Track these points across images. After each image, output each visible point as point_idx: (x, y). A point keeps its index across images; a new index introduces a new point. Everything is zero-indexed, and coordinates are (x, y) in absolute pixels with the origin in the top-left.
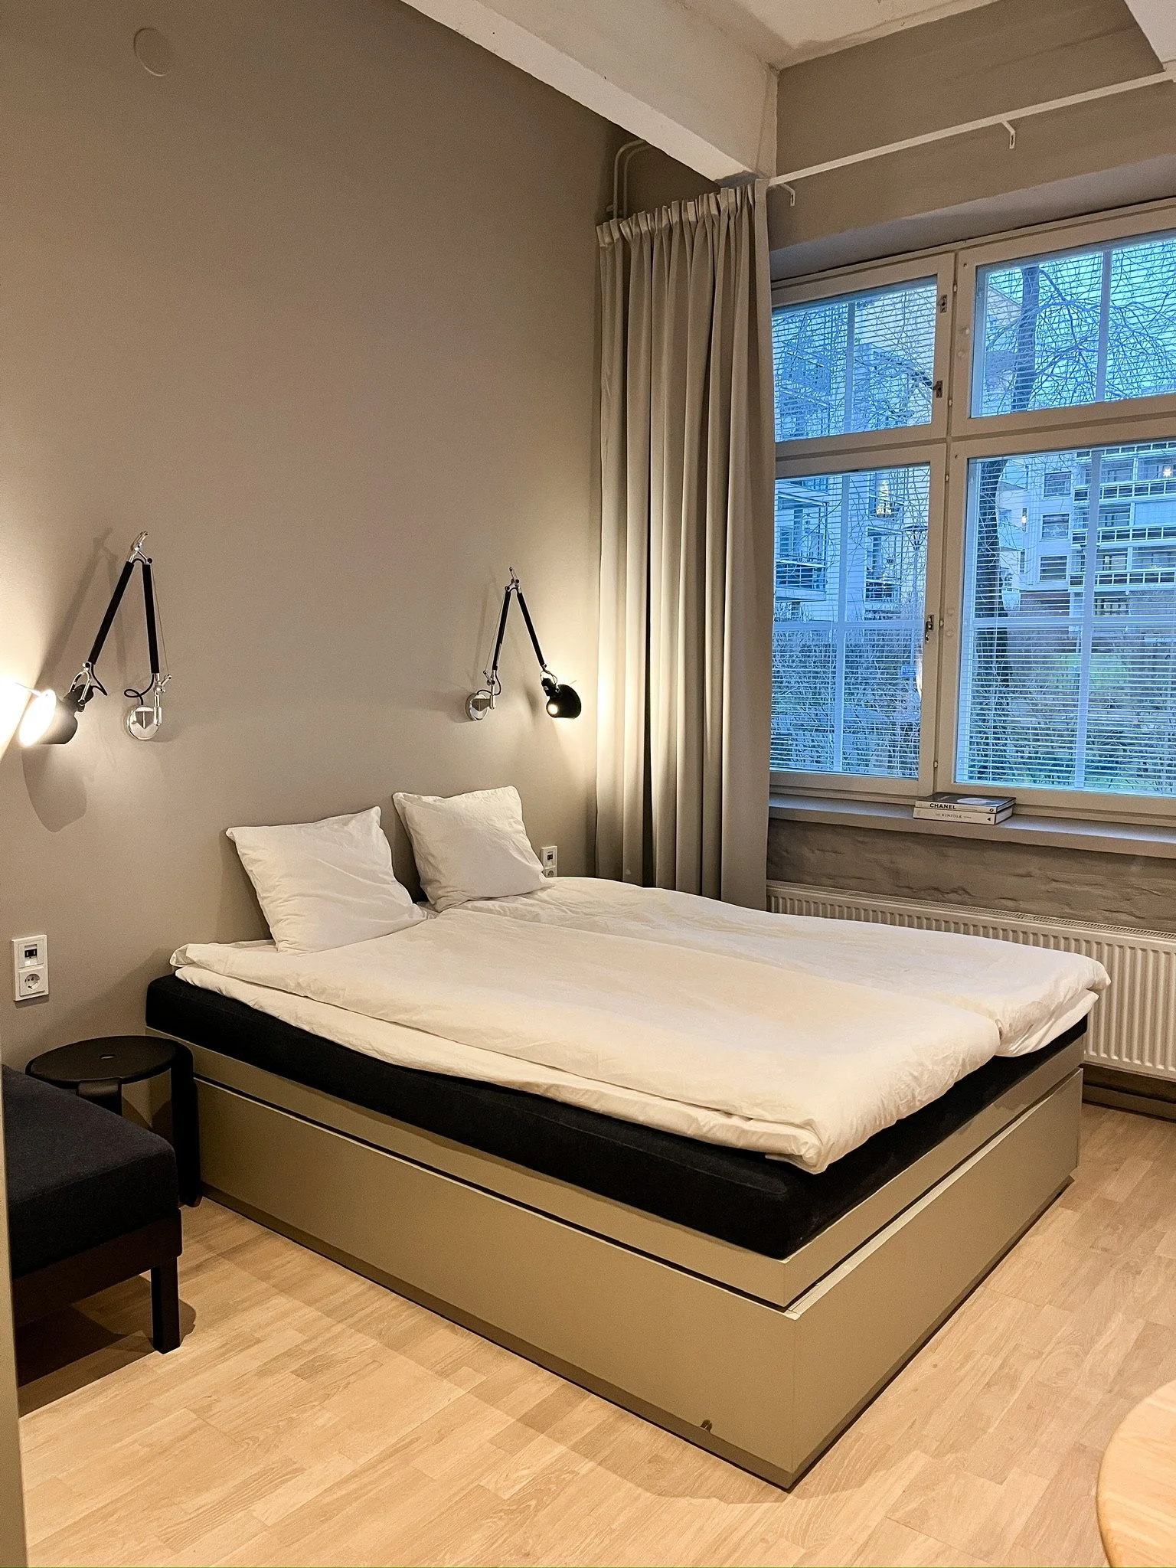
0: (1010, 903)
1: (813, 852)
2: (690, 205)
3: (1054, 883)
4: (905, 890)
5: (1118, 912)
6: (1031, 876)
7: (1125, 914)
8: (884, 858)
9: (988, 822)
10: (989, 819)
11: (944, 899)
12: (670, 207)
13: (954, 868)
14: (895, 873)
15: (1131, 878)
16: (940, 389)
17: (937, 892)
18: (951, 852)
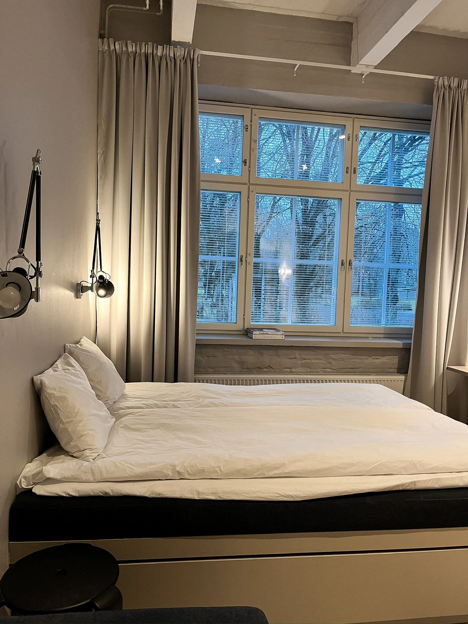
0: (288, 370)
1: (203, 357)
2: (160, 47)
3: (304, 360)
4: (246, 370)
5: (326, 368)
6: (296, 358)
7: (328, 369)
8: (237, 357)
9: (282, 339)
10: (282, 337)
11: (262, 371)
12: (148, 44)
13: (267, 358)
14: (242, 363)
15: (331, 355)
16: (246, 163)
17: (259, 369)
18: (264, 352)
